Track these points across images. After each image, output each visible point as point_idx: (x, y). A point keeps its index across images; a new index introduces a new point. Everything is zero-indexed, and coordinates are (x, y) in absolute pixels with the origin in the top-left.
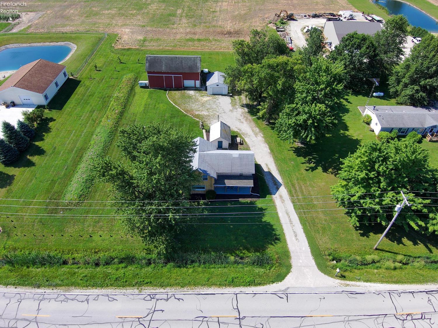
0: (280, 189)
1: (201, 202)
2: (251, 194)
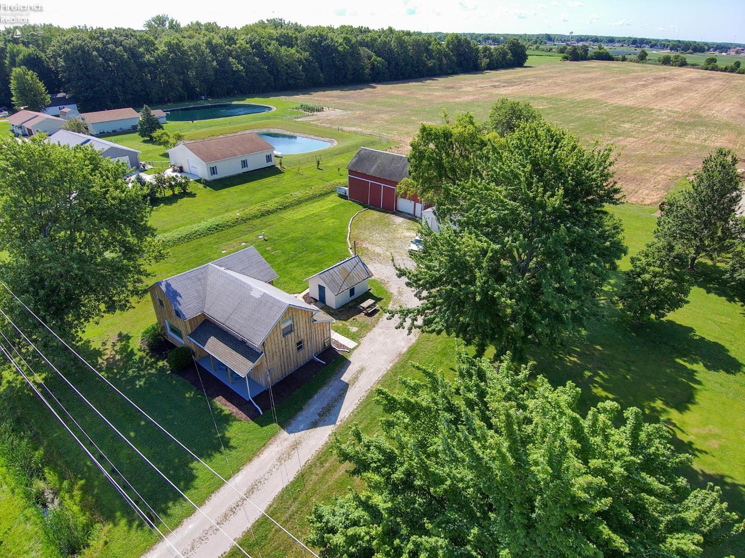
0: (318, 428)
1: (160, 364)
2: (250, 400)
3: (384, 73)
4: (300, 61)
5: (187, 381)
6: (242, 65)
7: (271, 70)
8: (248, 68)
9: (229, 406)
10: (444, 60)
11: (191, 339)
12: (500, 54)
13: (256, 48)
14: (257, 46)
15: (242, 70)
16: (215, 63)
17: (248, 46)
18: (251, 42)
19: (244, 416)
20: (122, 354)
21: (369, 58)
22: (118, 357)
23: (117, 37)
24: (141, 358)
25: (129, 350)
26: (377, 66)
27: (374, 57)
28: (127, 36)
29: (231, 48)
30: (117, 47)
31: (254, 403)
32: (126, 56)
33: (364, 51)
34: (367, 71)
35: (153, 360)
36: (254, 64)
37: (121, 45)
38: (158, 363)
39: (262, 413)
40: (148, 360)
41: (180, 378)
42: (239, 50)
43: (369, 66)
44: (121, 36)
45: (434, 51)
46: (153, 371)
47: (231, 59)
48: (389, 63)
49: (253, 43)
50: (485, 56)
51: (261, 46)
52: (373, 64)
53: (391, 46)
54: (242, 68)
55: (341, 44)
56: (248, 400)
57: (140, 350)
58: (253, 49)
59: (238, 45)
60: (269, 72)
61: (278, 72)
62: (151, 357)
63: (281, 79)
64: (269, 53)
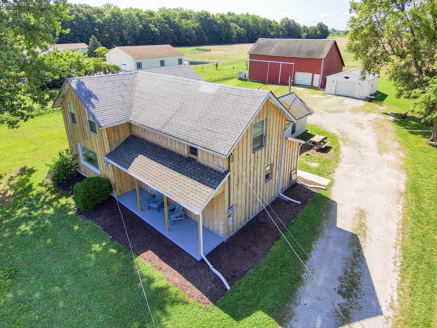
1: (63, 201)
2: (203, 259)
3: (244, 38)
4: (194, 29)
5: (99, 226)
6: (158, 28)
7: (175, 32)
8: (161, 30)
9: (166, 271)
10: (280, 32)
11: (109, 161)
12: (313, 30)
13: (167, 19)
14: (167, 18)
15: (158, 31)
16: (141, 26)
17: (162, 17)
18: (163, 16)
19: (197, 292)
20: (16, 190)
21: (236, 28)
22: (11, 193)
23: (80, 8)
24: (39, 195)
25: (28, 184)
26: (241, 33)
27: (239, 28)
28: (86, 8)
29: (151, 19)
30: (79, 13)
31: (211, 266)
32: (84, 18)
33: (232, 25)
34: (234, 36)
35: (54, 196)
36: (166, 28)
37: (82, 12)
38: (60, 200)
39: (228, 288)
40: (47, 196)
41: (90, 222)
42: (156, 20)
43: (236, 33)
44: (82, 7)
45: (274, 27)
46: (51, 211)
47: (151, 25)
48: (248, 32)
49: (165, 16)
50: (304, 31)
51: (170, 19)
52: (238, 32)
53: (249, 22)
54: (158, 30)
55: (219, 19)
56: (198, 259)
57: (41, 185)
58: (165, 20)
59: (155, 17)
60: (174, 33)
61: (180, 33)
62: (53, 193)
63: (182, 38)
64: (174, 22)
